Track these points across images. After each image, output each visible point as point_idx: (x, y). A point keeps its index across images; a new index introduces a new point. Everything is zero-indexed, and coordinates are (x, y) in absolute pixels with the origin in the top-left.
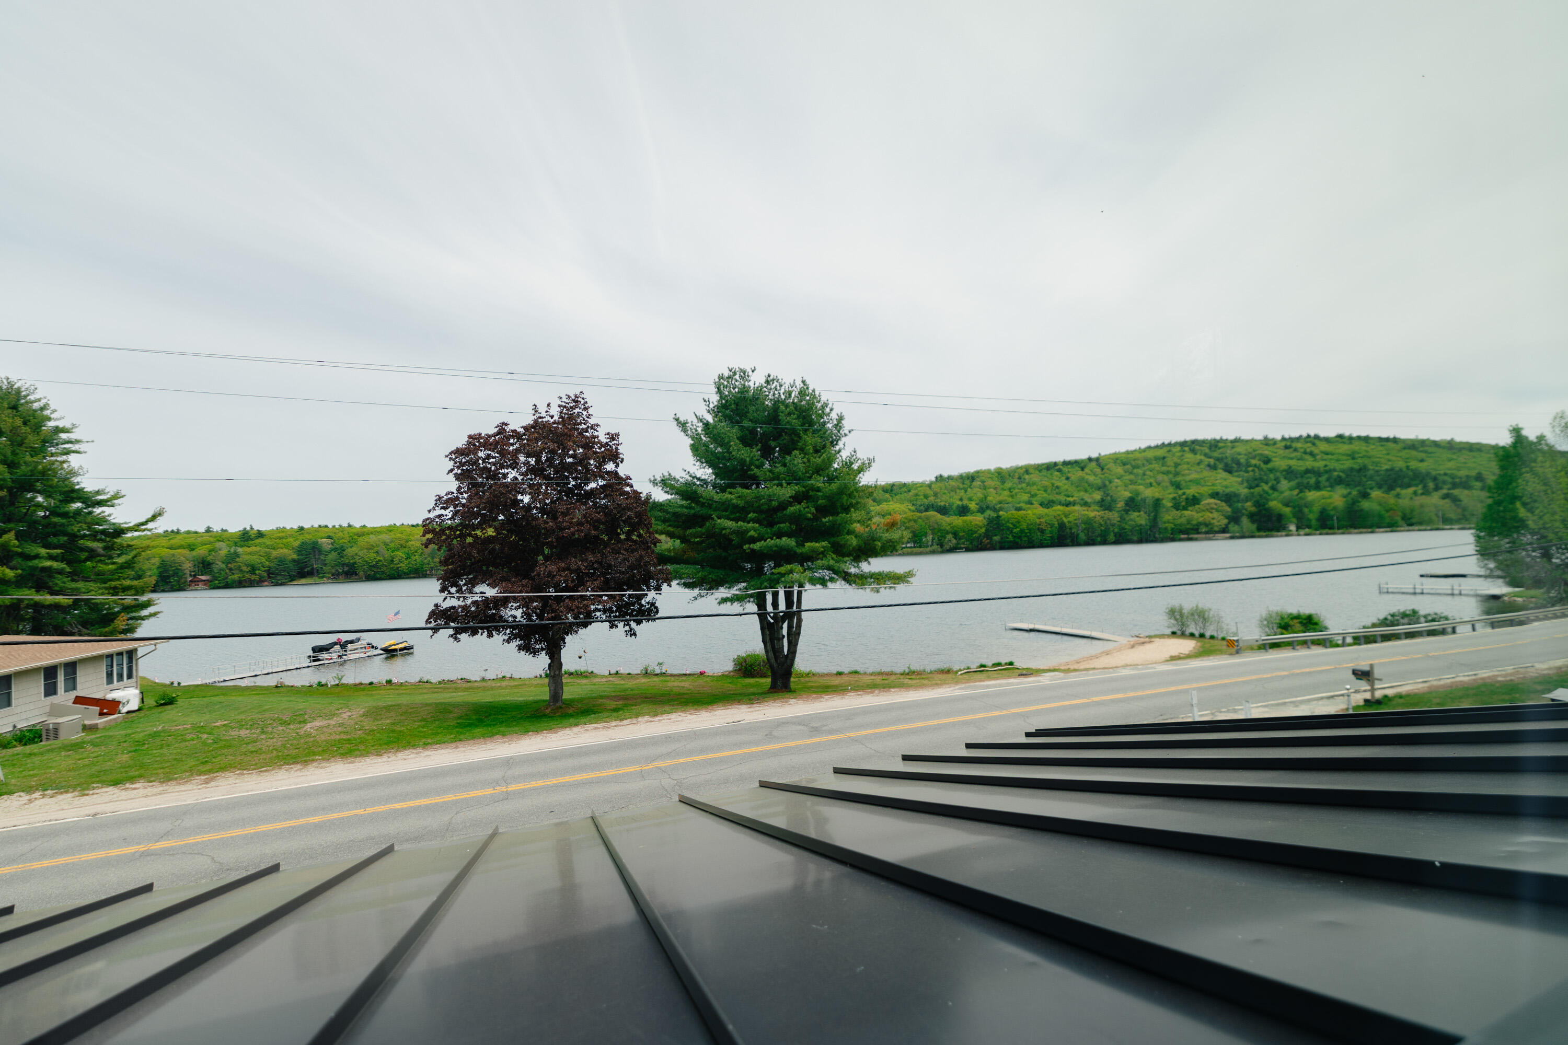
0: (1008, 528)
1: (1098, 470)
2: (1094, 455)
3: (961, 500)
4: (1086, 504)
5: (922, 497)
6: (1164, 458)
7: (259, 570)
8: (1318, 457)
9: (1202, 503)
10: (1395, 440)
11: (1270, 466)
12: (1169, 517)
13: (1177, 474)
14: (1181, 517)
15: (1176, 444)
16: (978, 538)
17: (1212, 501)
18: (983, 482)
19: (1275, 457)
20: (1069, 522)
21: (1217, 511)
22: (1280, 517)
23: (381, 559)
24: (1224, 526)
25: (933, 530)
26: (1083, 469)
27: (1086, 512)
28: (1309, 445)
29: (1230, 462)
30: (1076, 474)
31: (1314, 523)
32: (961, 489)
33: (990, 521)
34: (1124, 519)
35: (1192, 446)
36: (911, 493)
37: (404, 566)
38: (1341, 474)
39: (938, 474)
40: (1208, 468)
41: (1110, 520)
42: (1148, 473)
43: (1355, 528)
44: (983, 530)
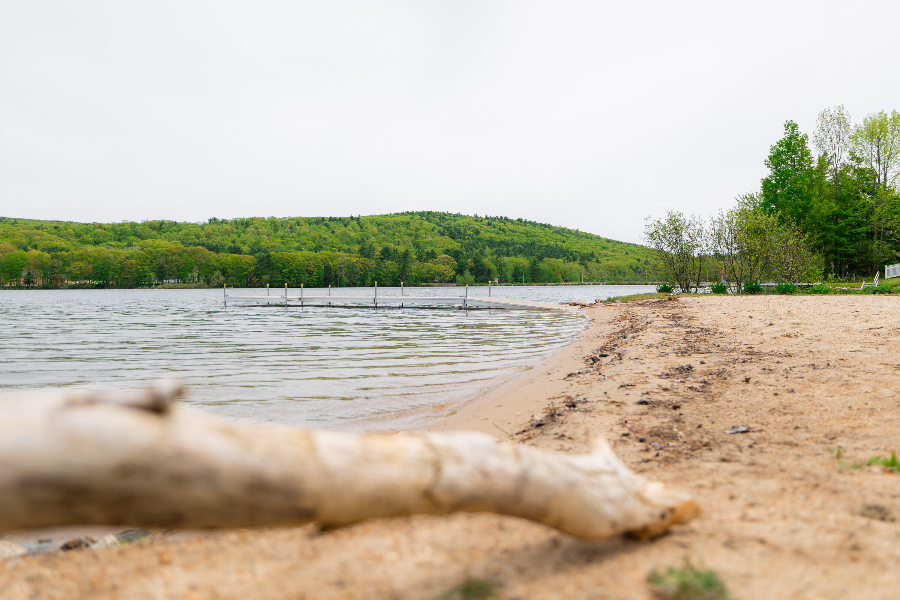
0: (278, 268)
1: (358, 228)
2: (355, 215)
3: (234, 242)
4: (349, 251)
5: (193, 237)
6: (408, 223)
8: (507, 233)
9: (438, 257)
10: (549, 226)
11: (479, 236)
12: (414, 267)
13: (417, 236)
14: (422, 268)
15: (417, 213)
16: (247, 276)
17: (445, 256)
18: (257, 228)
19: (482, 230)
20: (334, 265)
21: (448, 264)
22: (489, 271)
24: (452, 277)
25: (200, 266)
26: (346, 226)
27: (349, 258)
28: (502, 224)
29: (453, 231)
30: (340, 229)
31: (510, 277)
32: (235, 233)
33: (261, 260)
34: (380, 267)
35: (428, 216)
36: (181, 233)
38: (521, 246)
39: (212, 217)
40: (439, 234)
41: (369, 267)
42: (396, 233)
43: (535, 282)
44: (253, 268)
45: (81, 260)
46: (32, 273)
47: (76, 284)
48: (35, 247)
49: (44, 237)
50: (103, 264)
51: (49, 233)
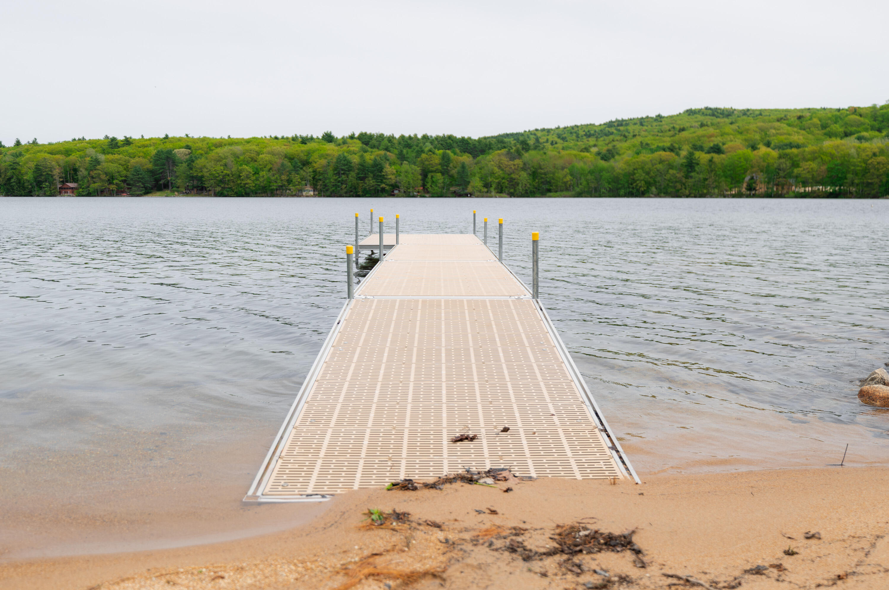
7: (117, 179)
23: (228, 172)
37: (250, 183)
45: (814, 159)
46: (755, 178)
47: (805, 191)
48: (768, 145)
49: (782, 131)
50: (842, 164)
51: (789, 125)
